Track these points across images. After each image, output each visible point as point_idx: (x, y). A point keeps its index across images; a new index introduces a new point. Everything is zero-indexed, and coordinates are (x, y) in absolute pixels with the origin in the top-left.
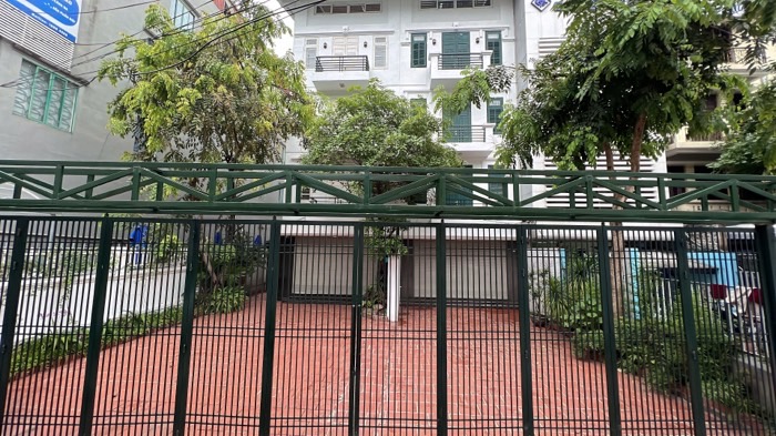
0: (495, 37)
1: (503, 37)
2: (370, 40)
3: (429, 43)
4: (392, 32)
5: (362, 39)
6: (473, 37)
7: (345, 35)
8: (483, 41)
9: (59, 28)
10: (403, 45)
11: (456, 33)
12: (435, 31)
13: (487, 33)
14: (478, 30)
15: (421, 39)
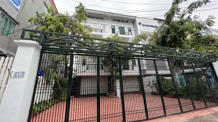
0: (130, 29)
1: (132, 29)
2: (101, 26)
3: (116, 28)
4: (107, 25)
5: (99, 25)
6: (125, 29)
7: (95, 24)
8: (127, 30)
9: (15, 6)
10: (110, 28)
11: (121, 27)
12: (117, 26)
13: (128, 28)
14: (126, 27)
15: (114, 27)
